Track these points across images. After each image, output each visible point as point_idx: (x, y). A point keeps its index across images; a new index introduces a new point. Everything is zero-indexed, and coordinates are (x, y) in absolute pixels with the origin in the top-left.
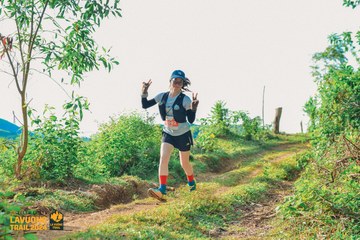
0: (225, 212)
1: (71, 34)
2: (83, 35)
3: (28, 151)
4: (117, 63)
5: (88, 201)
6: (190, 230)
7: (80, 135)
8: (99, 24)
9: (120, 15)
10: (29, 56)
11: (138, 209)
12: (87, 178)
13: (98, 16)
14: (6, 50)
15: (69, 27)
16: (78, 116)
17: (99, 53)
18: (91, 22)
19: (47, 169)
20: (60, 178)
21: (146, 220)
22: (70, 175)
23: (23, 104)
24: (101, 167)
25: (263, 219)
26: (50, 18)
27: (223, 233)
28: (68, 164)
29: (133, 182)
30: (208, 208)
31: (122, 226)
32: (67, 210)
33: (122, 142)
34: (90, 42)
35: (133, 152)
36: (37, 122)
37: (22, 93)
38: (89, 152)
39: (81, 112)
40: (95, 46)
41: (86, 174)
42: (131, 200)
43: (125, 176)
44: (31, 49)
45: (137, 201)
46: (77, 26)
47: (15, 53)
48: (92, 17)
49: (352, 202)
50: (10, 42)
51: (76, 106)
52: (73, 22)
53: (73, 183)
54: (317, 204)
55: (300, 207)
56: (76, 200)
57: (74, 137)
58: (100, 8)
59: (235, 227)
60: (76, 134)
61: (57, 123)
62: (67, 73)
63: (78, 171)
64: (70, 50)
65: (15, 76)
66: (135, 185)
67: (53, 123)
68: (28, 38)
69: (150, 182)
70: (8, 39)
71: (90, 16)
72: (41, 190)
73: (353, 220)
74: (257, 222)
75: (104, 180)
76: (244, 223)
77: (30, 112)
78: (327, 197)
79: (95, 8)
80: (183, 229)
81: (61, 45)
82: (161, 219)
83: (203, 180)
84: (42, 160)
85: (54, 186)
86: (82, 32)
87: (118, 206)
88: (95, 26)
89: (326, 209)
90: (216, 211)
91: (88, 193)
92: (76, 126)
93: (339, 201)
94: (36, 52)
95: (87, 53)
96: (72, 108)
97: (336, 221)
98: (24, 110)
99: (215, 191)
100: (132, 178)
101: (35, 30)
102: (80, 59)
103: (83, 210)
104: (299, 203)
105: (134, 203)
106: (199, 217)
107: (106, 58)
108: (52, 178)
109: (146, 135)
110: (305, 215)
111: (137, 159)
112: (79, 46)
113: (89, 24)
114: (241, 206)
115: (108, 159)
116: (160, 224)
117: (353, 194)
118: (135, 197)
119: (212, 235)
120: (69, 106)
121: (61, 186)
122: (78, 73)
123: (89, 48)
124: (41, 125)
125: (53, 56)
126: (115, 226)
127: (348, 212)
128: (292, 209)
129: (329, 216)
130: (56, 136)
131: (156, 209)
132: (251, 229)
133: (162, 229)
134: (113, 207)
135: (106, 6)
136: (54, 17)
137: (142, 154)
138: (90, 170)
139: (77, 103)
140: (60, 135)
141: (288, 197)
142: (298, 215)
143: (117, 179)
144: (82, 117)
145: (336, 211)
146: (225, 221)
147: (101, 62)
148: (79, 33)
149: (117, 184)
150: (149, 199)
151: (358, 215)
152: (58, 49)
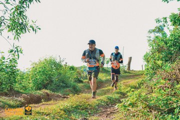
1: (14, 12)
2: (21, 13)
4: (40, 29)
6: (65, 119)
7: (18, 68)
8: (29, 7)
9: (40, 2)
12: (22, 91)
13: (28, 3)
15: (12, 9)
16: (17, 57)
18: (25, 6)
20: (6, 91)
22: (11, 89)
25: (111, 113)
26: (2, 3)
28: (11, 83)
29: (47, 93)
30: (81, 106)
32: (3, 108)
34: (25, 17)
39: (18, 54)
40: (28, 20)
43: (43, 90)
45: (43, 103)
46: (17, 8)
48: (25, 3)
49: (160, 102)
51: (16, 51)
52: (15, 6)
53: (12, 93)
54: (139, 104)
55: (130, 105)
59: (94, 118)
60: (15, 66)
61: (5, 60)
62: (12, 34)
63: (17, 87)
66: (48, 95)
67: (3, 61)
69: (58, 94)
71: (23, 2)
73: (160, 113)
74: (108, 114)
76: (100, 115)
78: (146, 100)
81: (9, 19)
88: (27, 8)
89: (144, 106)
90: (86, 108)
91: (19, 99)
92: (15, 62)
93: (153, 102)
95: (22, 23)
96: (13, 52)
97: (149, 114)
100: (48, 91)
102: (18, 26)
104: (129, 103)
107: (34, 26)
108: (1, 90)
109: (57, 69)
110: (132, 110)
111: (52, 81)
112: (18, 19)
114: (103, 106)
115: (36, 81)
117: (160, 97)
118: (42, 100)
120: (12, 51)
121: (6, 95)
122: (18, 34)
123: (24, 20)
125: (3, 24)
127: (156, 108)
128: (125, 106)
129: (146, 111)
130: (4, 68)
132: (103, 119)
133: (48, 118)
136: (4, 3)
137: (55, 79)
139: (16, 49)
140: (6, 67)
141: (123, 100)
142: (128, 110)
143: (38, 91)
144: (18, 57)
145: (150, 108)
146: (89, 114)
147: (31, 28)
148: (19, 12)
149: (37, 94)
150: (52, 102)
151: (163, 110)
152: (5, 20)
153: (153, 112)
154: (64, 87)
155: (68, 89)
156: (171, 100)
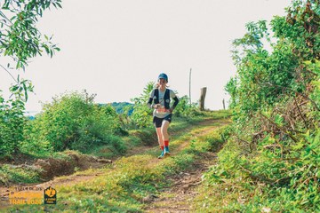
0: (157, 181)
1: (16, 23)
2: (27, 24)
4: (58, 49)
5: (34, 174)
6: (126, 198)
7: (25, 115)
8: (41, 15)
9: (60, 6)
11: (79, 180)
12: (33, 153)
13: (40, 7)
15: (14, 18)
16: (24, 98)
17: (42, 41)
18: (34, 12)
20: (8, 154)
21: (86, 190)
22: (17, 151)
24: (45, 143)
25: (190, 186)
27: (155, 199)
28: (15, 141)
29: (75, 156)
30: (142, 177)
31: (64, 195)
32: (14, 182)
33: (63, 121)
34: (33, 31)
35: (75, 129)
38: (34, 129)
39: (26, 94)
40: (38, 34)
41: (32, 150)
42: (73, 172)
43: (68, 151)
45: (78, 173)
46: (21, 17)
48: (35, 8)
49: (268, 170)
51: (21, 88)
52: (18, 13)
53: (20, 158)
54: (237, 172)
55: (223, 175)
56: (23, 174)
57: (20, 116)
59: (166, 195)
60: (21, 113)
61: (4, 104)
63: (24, 147)
64: (16, 38)
66: (77, 159)
67: (1, 104)
69: (90, 156)
71: (32, 7)
73: (269, 186)
74: (186, 189)
75: (48, 155)
76: (174, 191)
78: (246, 166)
80: (119, 197)
81: (7, 34)
82: (99, 188)
83: (138, 153)
85: (2, 161)
86: (25, 21)
87: (61, 178)
88: (38, 17)
89: (245, 176)
90: (149, 180)
91: (34, 167)
92: (21, 106)
93: (257, 169)
95: (30, 41)
96: (18, 90)
97: (254, 187)
99: (148, 163)
100: (74, 152)
102: (23, 45)
103: (29, 182)
104: (222, 171)
105: (75, 174)
106: (134, 186)
107: (48, 45)
109: (86, 114)
110: (228, 182)
111: (78, 135)
112: (23, 34)
113: (32, 14)
114: (171, 175)
115: (51, 136)
116: (99, 193)
117: (268, 163)
118: (76, 169)
119: (146, 202)
120: (15, 88)
121: (9, 161)
122: (22, 59)
123: (32, 36)
126: (59, 196)
127: (264, 179)
128: (216, 177)
129: (247, 183)
131: (95, 180)
132: (180, 195)
133: (101, 197)
134: (56, 179)
137: (82, 130)
138: (35, 146)
139: (22, 85)
140: (7, 114)
141: (213, 166)
142: (221, 182)
143: (60, 153)
144: (26, 98)
145: (254, 178)
146: (157, 189)
147: (44, 49)
148: (23, 22)
149: (60, 158)
150: (89, 171)
151: (273, 181)
152: (3, 37)
153: (259, 184)
154: (98, 144)
155: (105, 147)
156: (283, 165)
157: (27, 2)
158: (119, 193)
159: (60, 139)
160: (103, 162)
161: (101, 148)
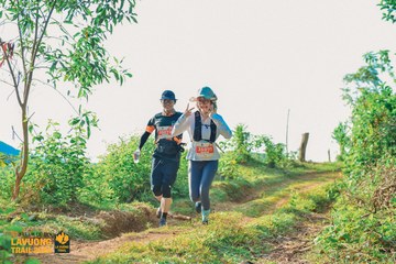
0: (252, 244)
1: (80, 41)
2: (93, 44)
3: (28, 171)
4: (130, 76)
5: (95, 229)
6: (214, 262)
7: (86, 155)
8: (111, 32)
9: (135, 21)
10: (33, 65)
12: (94, 204)
13: (111, 22)
14: (6, 57)
15: (78, 34)
16: (85, 133)
17: (111, 64)
18: (103, 28)
19: (49, 192)
20: (63, 203)
21: (164, 250)
22: (74, 200)
23: (24, 118)
24: (109, 192)
25: (295, 252)
26: (57, 23)
28: (73, 187)
29: (145, 209)
30: (233, 238)
31: (136, 255)
33: (133, 165)
34: (101, 51)
35: (145, 176)
36: (40, 139)
37: (23, 106)
38: (95, 175)
39: (88, 129)
40: (107, 56)
41: (92, 200)
42: (144, 228)
43: (136, 202)
44: (34, 56)
45: (150, 230)
46: (87, 33)
47: (16, 61)
48: (104, 23)
50: (11, 48)
51: (84, 122)
52: (83, 28)
53: (77, 208)
54: (363, 236)
55: (342, 238)
56: (82, 227)
57: (80, 157)
58: (114, 13)
59: (265, 261)
60: (82, 153)
61: (62, 140)
62: (74, 86)
63: (83, 195)
64: (79, 61)
65: (16, 86)
66: (148, 213)
67: (57, 141)
68: (31, 45)
70: (9, 45)
71: (101, 21)
72: (42, 215)
74: (290, 256)
75: (113, 206)
76: (275, 257)
77: (31, 128)
79: (107, 13)
80: (206, 261)
81: (68, 54)
82: (181, 249)
83: (223, 209)
84: (43, 182)
85: (56, 211)
86: (91, 39)
87: (130, 234)
88: (107, 34)
89: (373, 241)
90: (242, 242)
91: (95, 220)
92: (82, 144)
93: (387, 232)
94: (40, 61)
95: (97, 64)
96: (78, 124)
97: (386, 256)
98: (25, 125)
100: (145, 205)
101: (39, 36)
102: (88, 69)
103: (89, 238)
104: (341, 234)
105: (146, 232)
106: (224, 249)
107: (118, 70)
108: (54, 202)
110: (350, 247)
112: (88, 55)
113: (100, 31)
114: (268, 239)
115: (117, 183)
116: (180, 255)
118: (148, 225)
120: (76, 122)
121: (65, 211)
122: (86, 86)
123: (99, 57)
124: (44, 143)
125: (58, 65)
126: (129, 256)
128: (333, 241)
129: (377, 250)
130: (60, 156)
131: (171, 238)
132: (283, 263)
133: (183, 260)
134: (124, 236)
135: (120, 10)
136: (61, 21)
138: (97, 195)
139: (84, 118)
140: (64, 154)
141: (329, 227)
142: (341, 248)
143: (127, 205)
144: (89, 135)
145: (386, 244)
146: (253, 253)
147: (112, 74)
148: (89, 40)
149: (127, 211)
150: (165, 228)
152: (64, 58)
153: (393, 252)
154: (174, 197)
155: (182, 201)
157: (95, 15)
158: (206, 256)
159: (127, 188)
160: (180, 219)
161: (177, 201)
